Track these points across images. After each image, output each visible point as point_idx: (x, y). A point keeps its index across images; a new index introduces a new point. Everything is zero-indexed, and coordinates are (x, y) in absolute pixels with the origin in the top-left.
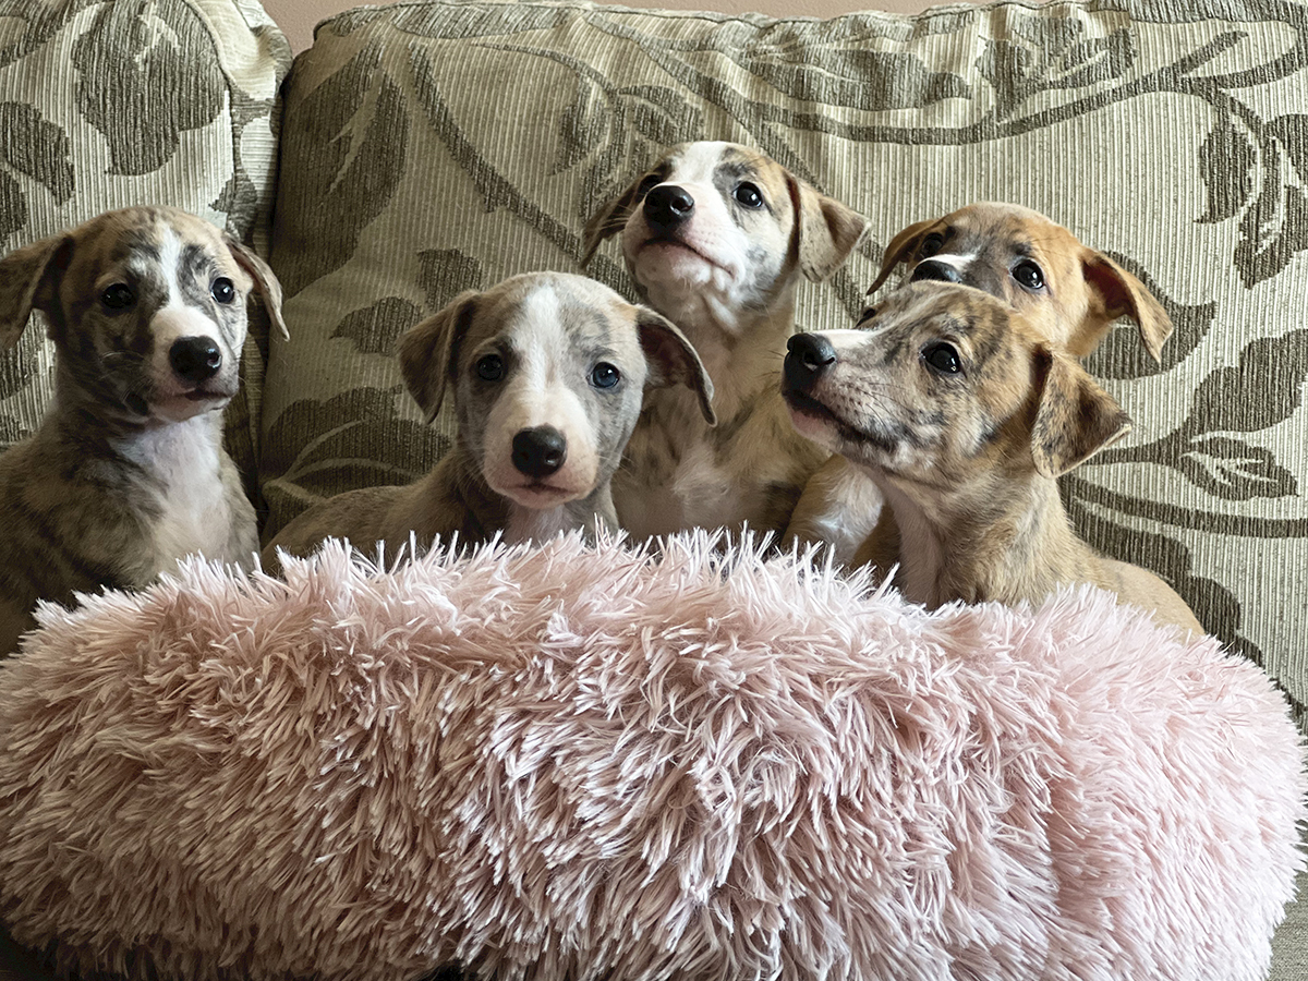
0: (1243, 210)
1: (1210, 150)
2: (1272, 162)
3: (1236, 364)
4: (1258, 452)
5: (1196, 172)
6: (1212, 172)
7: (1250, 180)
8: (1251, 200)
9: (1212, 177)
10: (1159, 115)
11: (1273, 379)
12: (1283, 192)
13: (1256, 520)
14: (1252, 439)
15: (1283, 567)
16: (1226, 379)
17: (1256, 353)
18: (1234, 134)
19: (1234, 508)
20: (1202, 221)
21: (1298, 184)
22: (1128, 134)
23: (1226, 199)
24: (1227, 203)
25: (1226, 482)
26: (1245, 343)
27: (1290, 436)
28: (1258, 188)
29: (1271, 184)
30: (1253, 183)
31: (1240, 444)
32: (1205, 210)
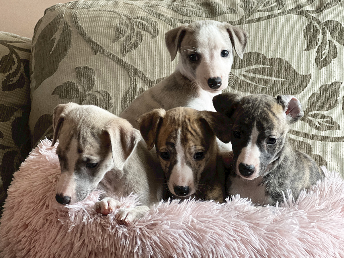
0: (317, 47)
1: (307, 30)
2: (324, 33)
3: (319, 92)
4: (328, 117)
5: (303, 36)
6: (307, 37)
7: (318, 39)
8: (319, 44)
9: (307, 38)
10: (292, 20)
11: (330, 96)
12: (328, 42)
13: (329, 137)
14: (326, 113)
15: (338, 150)
16: (317, 96)
17: (324, 88)
18: (313, 26)
19: (323, 134)
20: (305, 50)
21: (332, 40)
22: (283, 25)
23: (312, 44)
24: (312, 45)
25: (320, 126)
26: (320, 86)
27: (337, 112)
28: (321, 41)
29: (324, 40)
30: (319, 39)
31: (323, 115)
32: (306, 47)
